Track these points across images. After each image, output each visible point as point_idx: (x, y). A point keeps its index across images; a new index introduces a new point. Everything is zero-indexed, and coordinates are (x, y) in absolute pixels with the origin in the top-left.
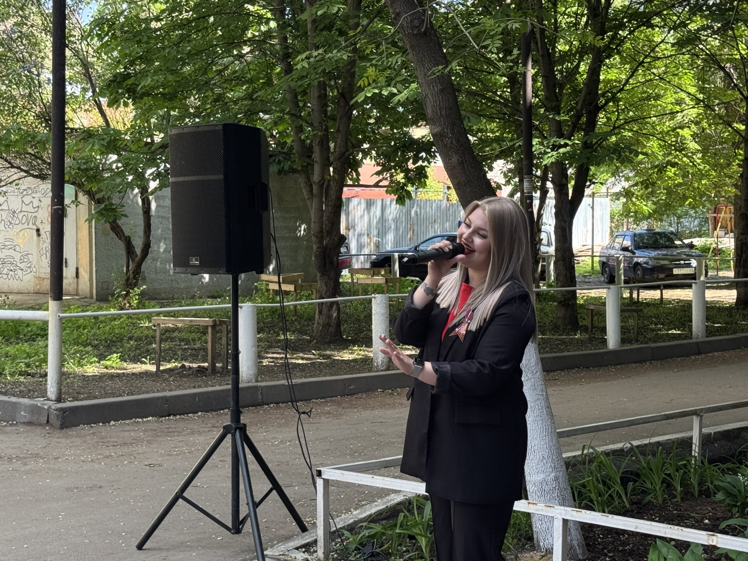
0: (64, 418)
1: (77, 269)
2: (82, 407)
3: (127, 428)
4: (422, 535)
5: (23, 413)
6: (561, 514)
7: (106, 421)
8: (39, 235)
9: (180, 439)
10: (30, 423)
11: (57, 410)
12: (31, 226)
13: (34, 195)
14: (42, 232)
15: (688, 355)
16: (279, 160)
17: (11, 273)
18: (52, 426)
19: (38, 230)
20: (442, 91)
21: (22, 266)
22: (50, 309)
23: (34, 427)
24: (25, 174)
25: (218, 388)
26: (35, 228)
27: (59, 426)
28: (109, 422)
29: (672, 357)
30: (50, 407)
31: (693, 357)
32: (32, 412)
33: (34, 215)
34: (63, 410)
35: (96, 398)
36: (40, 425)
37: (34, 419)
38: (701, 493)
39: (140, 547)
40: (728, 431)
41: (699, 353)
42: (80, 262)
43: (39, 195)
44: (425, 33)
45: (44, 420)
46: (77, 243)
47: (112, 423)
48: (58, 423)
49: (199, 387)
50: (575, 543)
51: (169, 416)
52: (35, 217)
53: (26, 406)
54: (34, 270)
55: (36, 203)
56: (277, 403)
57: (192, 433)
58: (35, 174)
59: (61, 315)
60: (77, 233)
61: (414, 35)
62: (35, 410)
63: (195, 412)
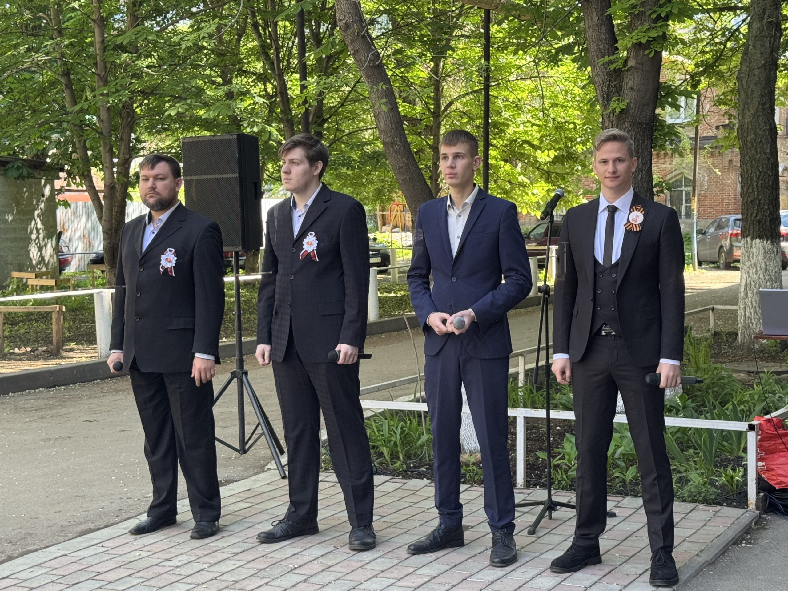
3: (29, 397)
4: (383, 446)
6: (522, 413)
9: (86, 402)
16: (18, 166)
28: (8, 394)
44: (378, 65)
47: (10, 394)
51: (55, 387)
61: (370, 67)
63: (74, 383)
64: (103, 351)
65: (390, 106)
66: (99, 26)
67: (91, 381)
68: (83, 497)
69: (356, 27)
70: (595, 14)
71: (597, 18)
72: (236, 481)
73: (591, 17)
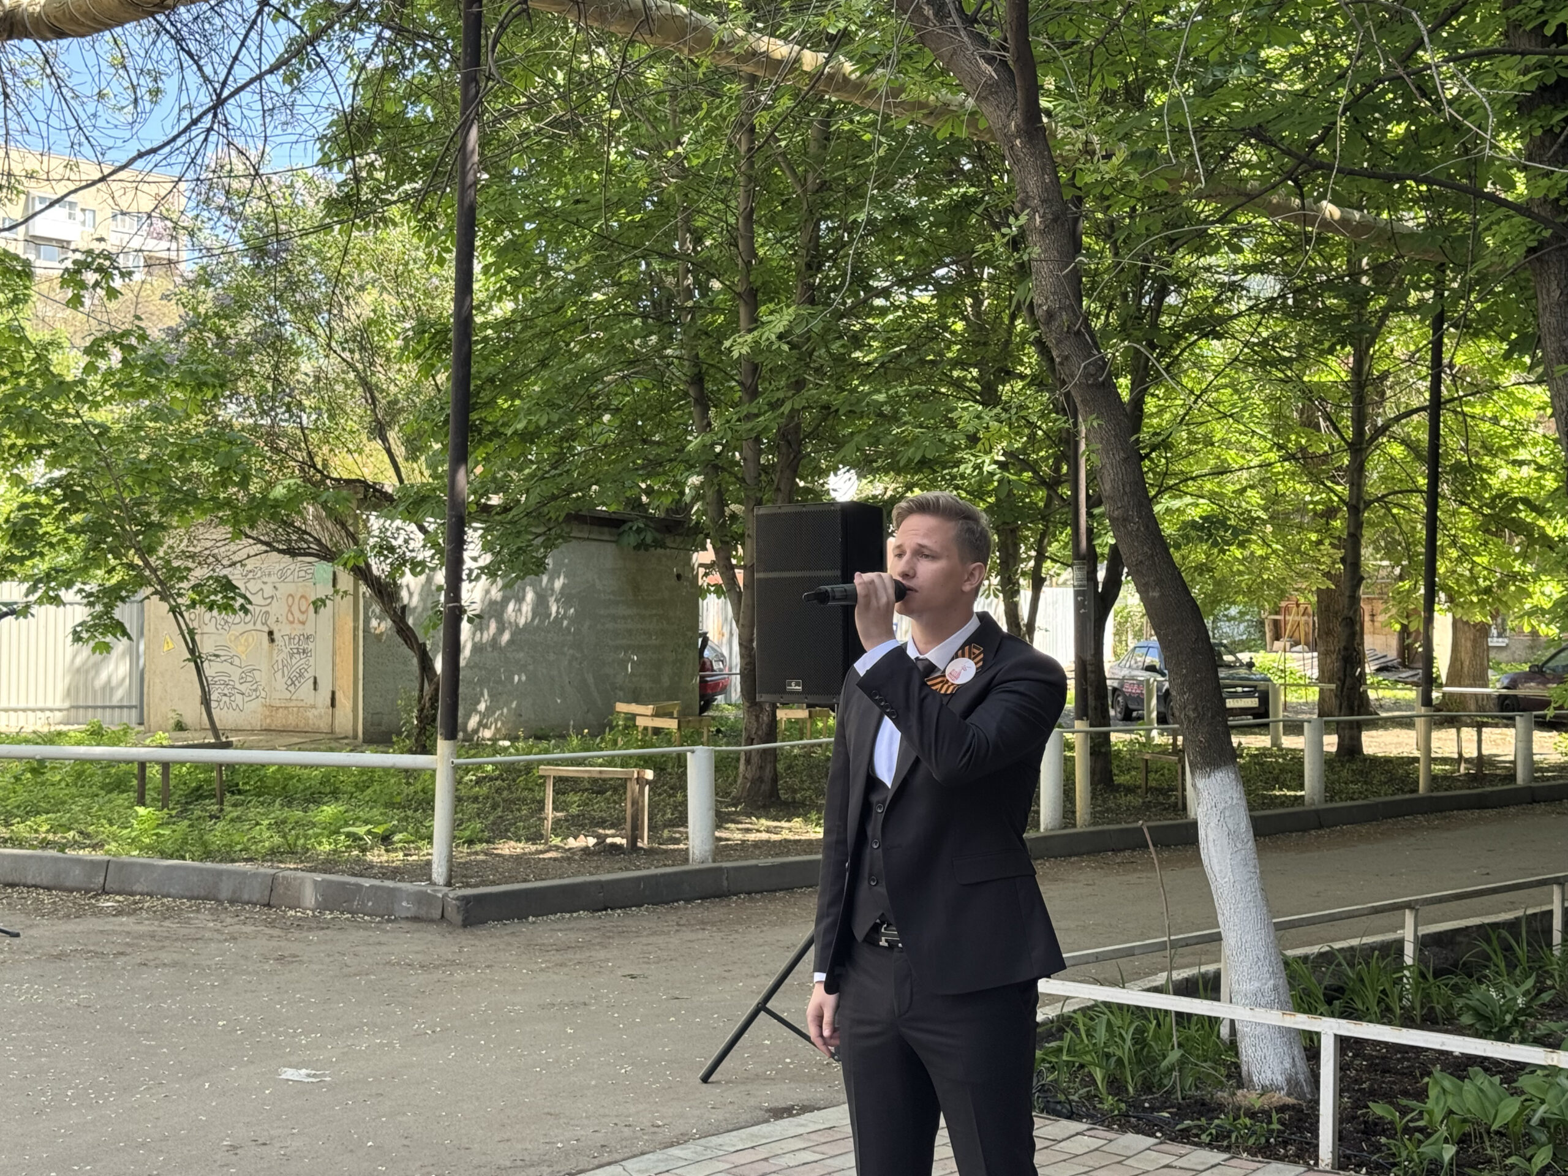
0: (467, 911)
1: (333, 693)
2: (490, 895)
3: (557, 926)
4: (1094, 1064)
5: (404, 904)
7: (522, 917)
8: (272, 640)
9: (644, 940)
10: (416, 919)
11: (457, 899)
12: (259, 626)
13: (265, 579)
14: (276, 636)
15: (1305, 830)
16: (639, 528)
17: (225, 699)
18: (450, 923)
19: (271, 633)
20: (1125, 460)
21: (243, 688)
22: (439, 751)
23: (424, 925)
24: (264, 548)
25: (653, 871)
26: (266, 629)
27: (460, 923)
28: (526, 918)
29: (1283, 832)
30: (445, 895)
31: (1313, 832)
32: (419, 903)
33: (264, 609)
34: (466, 899)
35: (494, 883)
36: (432, 921)
37: (422, 913)
38: (1424, 1019)
39: (705, 1079)
40: (1440, 934)
41: (1321, 826)
42: (338, 683)
43: (274, 578)
44: (1103, 383)
45: (436, 914)
46: (334, 654)
47: (531, 919)
48: (458, 919)
49: (627, 869)
50: (1301, 1077)
51: (605, 909)
52: (267, 612)
53: (409, 894)
54: (263, 694)
55: (268, 591)
56: (749, 893)
57: (654, 933)
58: (281, 547)
59: (456, 761)
60: (334, 638)
61: (1088, 386)
62: (423, 899)
63: (639, 905)
64: (697, 852)
65: (1122, 454)
66: (746, 303)
67: (667, 903)
68: (557, 1116)
69: (1065, 317)
70: (1554, 285)
71: (1558, 292)
72: (819, 1109)
73: (1548, 290)
